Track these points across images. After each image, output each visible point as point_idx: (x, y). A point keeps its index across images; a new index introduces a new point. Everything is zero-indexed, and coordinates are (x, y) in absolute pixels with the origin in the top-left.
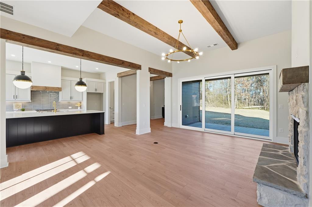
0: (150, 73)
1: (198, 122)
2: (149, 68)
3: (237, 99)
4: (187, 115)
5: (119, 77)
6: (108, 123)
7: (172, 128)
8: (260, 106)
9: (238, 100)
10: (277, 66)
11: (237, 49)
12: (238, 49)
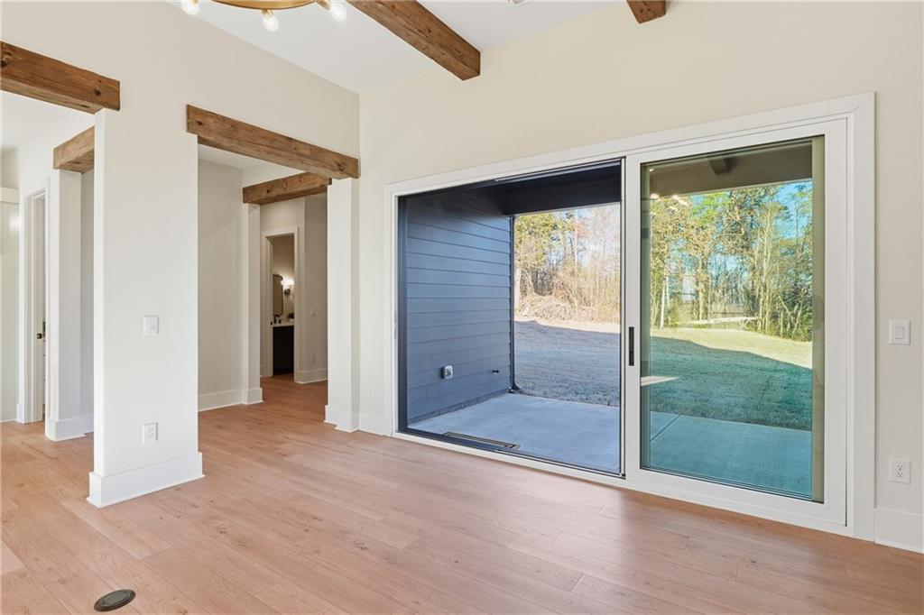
0: (201, 141)
1: (503, 392)
2: (191, 110)
3: (668, 294)
4: (449, 368)
5: (62, 167)
6: (29, 417)
7: (359, 436)
8: (744, 318)
9: (671, 297)
10: (876, 94)
11: (665, 13)
12: (666, 15)
